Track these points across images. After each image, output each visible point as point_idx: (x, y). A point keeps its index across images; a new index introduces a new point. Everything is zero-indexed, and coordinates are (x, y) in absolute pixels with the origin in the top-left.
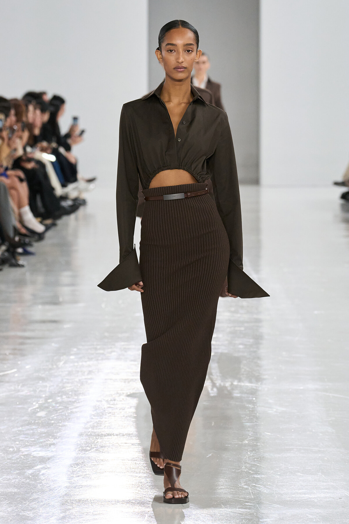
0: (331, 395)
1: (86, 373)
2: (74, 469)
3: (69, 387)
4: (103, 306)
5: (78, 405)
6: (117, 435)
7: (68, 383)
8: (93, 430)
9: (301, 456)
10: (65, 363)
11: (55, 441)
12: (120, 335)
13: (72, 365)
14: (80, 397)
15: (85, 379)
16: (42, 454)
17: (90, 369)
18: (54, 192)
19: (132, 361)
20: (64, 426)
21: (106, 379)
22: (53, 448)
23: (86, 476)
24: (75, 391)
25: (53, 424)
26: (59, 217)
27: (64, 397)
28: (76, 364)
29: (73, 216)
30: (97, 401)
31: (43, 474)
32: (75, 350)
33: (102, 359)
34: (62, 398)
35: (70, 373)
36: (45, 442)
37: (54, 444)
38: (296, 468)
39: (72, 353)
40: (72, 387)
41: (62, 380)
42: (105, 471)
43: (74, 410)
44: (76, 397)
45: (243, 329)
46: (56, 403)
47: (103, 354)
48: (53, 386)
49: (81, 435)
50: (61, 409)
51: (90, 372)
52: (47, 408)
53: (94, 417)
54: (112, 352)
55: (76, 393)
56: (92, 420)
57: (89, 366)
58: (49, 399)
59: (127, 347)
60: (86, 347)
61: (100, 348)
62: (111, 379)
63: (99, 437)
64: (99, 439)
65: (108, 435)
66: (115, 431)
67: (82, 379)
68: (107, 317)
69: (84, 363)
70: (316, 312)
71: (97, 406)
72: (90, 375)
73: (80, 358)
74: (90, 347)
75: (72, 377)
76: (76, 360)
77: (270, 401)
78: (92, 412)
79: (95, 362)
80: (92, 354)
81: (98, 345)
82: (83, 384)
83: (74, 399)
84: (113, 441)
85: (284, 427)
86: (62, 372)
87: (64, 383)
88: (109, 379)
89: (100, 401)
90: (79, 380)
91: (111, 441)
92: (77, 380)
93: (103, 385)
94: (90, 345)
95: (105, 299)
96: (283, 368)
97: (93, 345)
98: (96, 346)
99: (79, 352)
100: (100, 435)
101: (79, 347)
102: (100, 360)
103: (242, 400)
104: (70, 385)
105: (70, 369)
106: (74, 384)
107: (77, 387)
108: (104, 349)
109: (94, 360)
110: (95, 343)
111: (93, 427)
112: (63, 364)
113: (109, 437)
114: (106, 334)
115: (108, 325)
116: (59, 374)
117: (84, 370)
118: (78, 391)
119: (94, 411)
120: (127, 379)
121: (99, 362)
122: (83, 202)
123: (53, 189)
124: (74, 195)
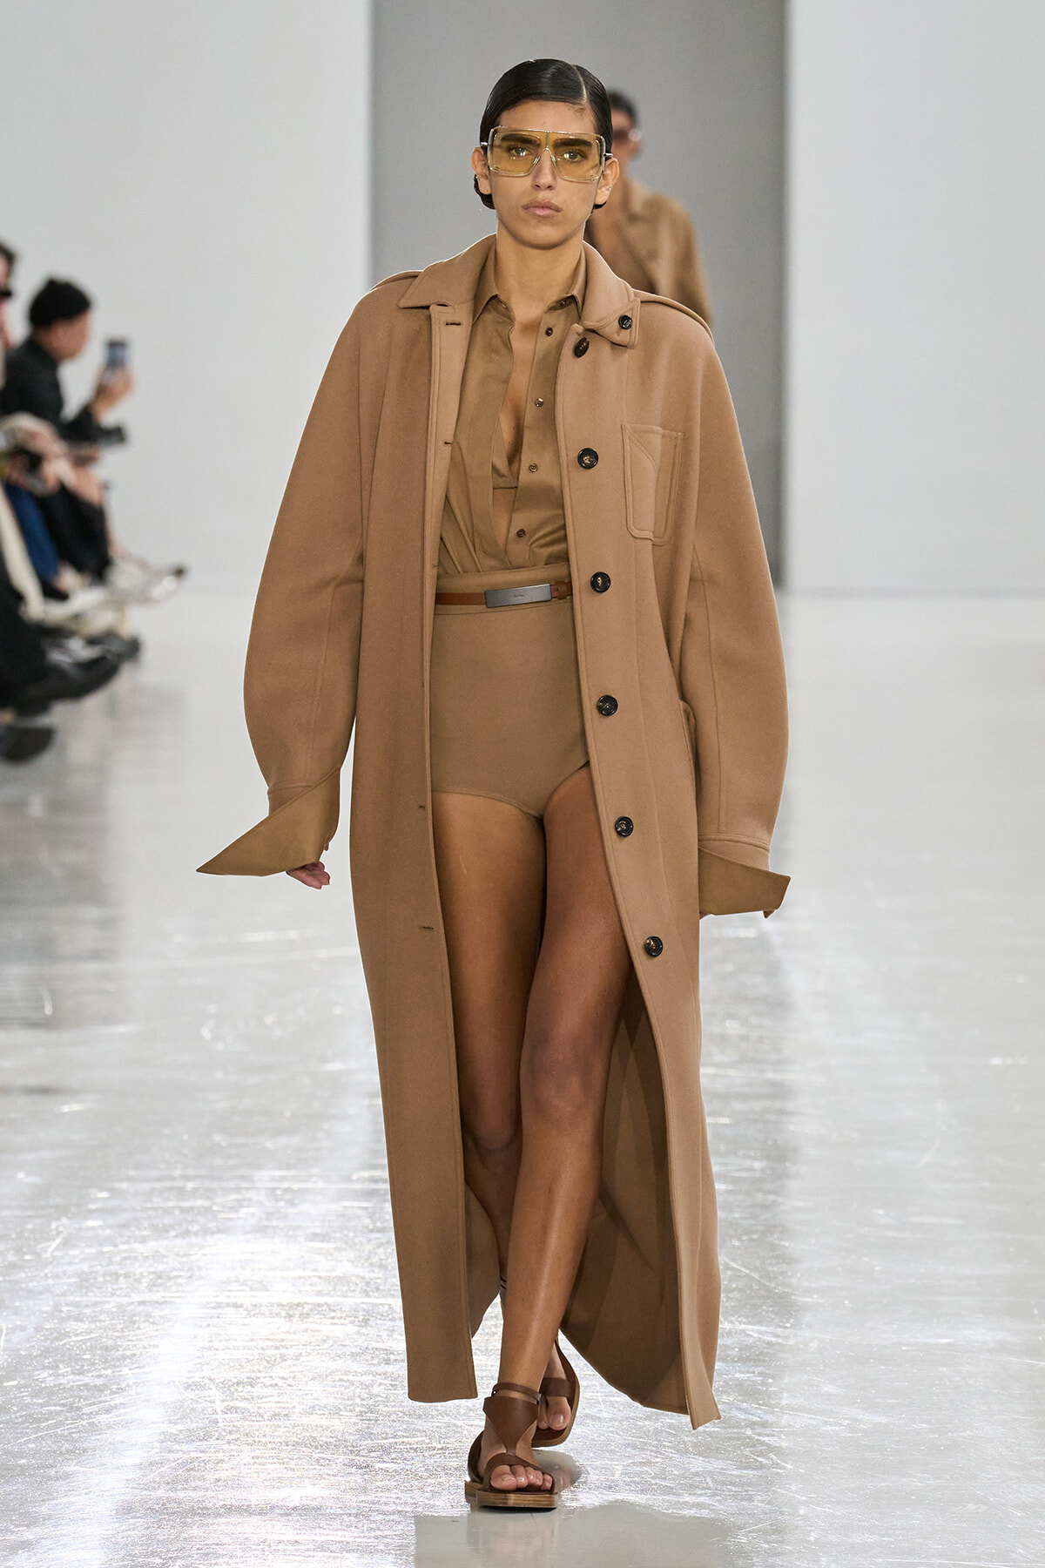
1: (145, 1282)
3: (77, 1332)
4: (206, 1033)
5: (118, 1400)
6: (262, 1512)
7: (78, 1319)
8: (171, 1494)
10: (67, 1243)
11: (29, 1535)
12: (269, 1144)
13: (89, 1250)
14: (125, 1371)
15: (142, 1303)
17: (161, 1267)
18: (22, 609)
19: (315, 1237)
20: (67, 1476)
21: (219, 1306)
24: (107, 1349)
25: (23, 1470)
26: (42, 705)
27: (63, 1369)
28: (108, 1249)
29: (93, 704)
30: (188, 1387)
32: (104, 1195)
33: (206, 1231)
34: (56, 1376)
35: (85, 1282)
37: (26, 1545)
39: (92, 1206)
40: (95, 1335)
41: (57, 1308)
43: (103, 1418)
44: (109, 1372)
45: (725, 1121)
46: (35, 1395)
47: (208, 1210)
48: (23, 1329)
49: (127, 1510)
50: (50, 1415)
51: (159, 1279)
53: (177, 1447)
54: (240, 1204)
55: (109, 1356)
56: (171, 1456)
57: (157, 1256)
58: (9, 1379)
59: (295, 1186)
60: (146, 1186)
61: (195, 1190)
62: (236, 1306)
63: (196, 1518)
64: (195, 1527)
65: (230, 1510)
66: (255, 1497)
67: (129, 1304)
68: (219, 1075)
69: (136, 1246)
70: (996, 1061)
71: (186, 1404)
72: (161, 1289)
73: (125, 1226)
74: (157, 1185)
75: (93, 1297)
76: (108, 1232)
77: (831, 1389)
78: (166, 1427)
79: (179, 1241)
80: (168, 1211)
81: (187, 1178)
82: (134, 1323)
83: (99, 1376)
84: (246, 1536)
85: (883, 1484)
86: (56, 1276)
87: (62, 1320)
88: (228, 1305)
89: (199, 1386)
90: (119, 1306)
91: (241, 1536)
92: (110, 1307)
93: (208, 1325)
94: (159, 1180)
95: (212, 1009)
96: (877, 1268)
97: (174, 1179)
98: (179, 1183)
99: (115, 1203)
100: (200, 1511)
101: (117, 1185)
102: (196, 1234)
103: (726, 1382)
104: (84, 1326)
105: (85, 1268)
106: (100, 1321)
107: (110, 1332)
108: (209, 1194)
109: (173, 1233)
110: (177, 1173)
111: (173, 1483)
112: (57, 1249)
113: (234, 1519)
114: (217, 1138)
115: (223, 1105)
116: (43, 1283)
117: (138, 1269)
118: (116, 1348)
119: (175, 1424)
120: (298, 1305)
121: (194, 1240)
122: (132, 649)
123: (18, 597)
124: (101, 621)
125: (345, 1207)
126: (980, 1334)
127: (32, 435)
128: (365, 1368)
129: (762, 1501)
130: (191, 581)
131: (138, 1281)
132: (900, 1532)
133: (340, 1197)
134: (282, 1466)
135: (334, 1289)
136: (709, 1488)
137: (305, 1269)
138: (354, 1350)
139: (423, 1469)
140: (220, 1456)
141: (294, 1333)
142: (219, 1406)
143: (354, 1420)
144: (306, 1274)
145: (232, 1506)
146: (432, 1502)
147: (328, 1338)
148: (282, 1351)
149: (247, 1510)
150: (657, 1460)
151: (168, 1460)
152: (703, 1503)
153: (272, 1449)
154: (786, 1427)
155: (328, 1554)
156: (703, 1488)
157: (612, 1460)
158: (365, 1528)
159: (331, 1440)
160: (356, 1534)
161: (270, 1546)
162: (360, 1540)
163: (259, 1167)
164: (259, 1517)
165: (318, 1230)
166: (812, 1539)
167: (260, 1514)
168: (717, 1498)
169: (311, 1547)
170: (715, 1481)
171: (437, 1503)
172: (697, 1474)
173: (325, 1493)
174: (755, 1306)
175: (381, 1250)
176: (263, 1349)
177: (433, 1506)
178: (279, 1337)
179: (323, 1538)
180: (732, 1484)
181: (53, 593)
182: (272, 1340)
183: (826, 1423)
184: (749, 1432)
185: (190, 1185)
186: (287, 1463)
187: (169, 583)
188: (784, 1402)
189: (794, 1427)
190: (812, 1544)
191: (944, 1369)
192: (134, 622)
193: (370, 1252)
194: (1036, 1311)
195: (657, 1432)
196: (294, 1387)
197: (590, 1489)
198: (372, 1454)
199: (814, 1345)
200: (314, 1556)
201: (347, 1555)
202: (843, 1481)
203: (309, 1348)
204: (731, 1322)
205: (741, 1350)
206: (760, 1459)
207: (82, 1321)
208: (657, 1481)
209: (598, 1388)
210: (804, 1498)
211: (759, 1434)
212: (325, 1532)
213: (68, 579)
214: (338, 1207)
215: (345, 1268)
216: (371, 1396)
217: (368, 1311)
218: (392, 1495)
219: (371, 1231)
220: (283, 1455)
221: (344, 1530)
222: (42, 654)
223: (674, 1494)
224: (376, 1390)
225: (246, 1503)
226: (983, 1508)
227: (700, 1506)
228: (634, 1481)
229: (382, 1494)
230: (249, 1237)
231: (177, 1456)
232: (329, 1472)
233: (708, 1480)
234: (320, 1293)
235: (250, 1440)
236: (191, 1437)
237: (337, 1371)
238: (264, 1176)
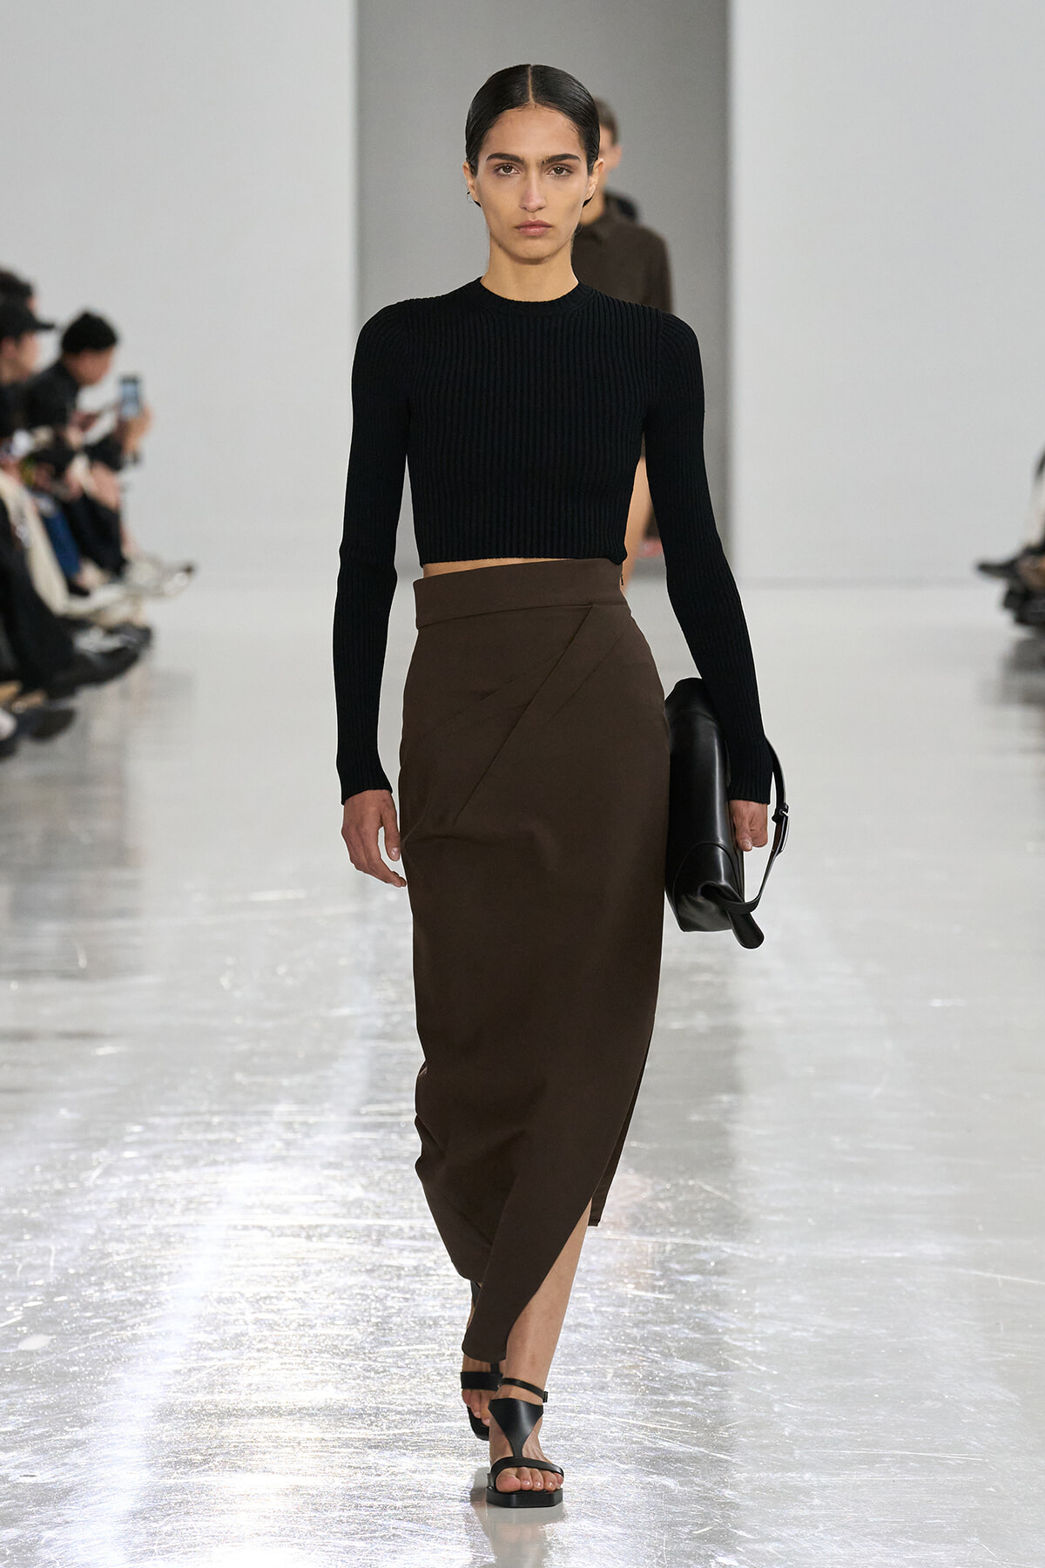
0: (999, 1277)
1: (178, 1207)
2: (154, 1525)
3: (119, 1252)
4: (225, 982)
5: (157, 1312)
6: (291, 1413)
7: (120, 1240)
8: (209, 1397)
9: (906, 1481)
10: (108, 1172)
11: (80, 1434)
12: (285, 1082)
13: (128, 1179)
14: (163, 1287)
15: (177, 1226)
16: (43, 1476)
17: (192, 1193)
19: (330, 1165)
20: (114, 1381)
21: (246, 1228)
22: (74, 1457)
23: (192, 1549)
24: (146, 1267)
25: (75, 1376)
26: (70, 689)
27: (108, 1285)
28: (144, 1177)
30: (220, 1301)
31: (48, 1545)
32: (137, 1129)
33: (233, 1161)
34: (102, 1291)
35: (123, 1207)
36: (50, 1436)
37: (77, 1444)
38: (894, 1522)
39: (128, 1139)
40: (135, 1255)
41: (100, 1231)
42: (256, 1532)
43: (144, 1330)
44: (148, 1288)
46: (85, 1308)
47: (233, 1141)
48: (70, 1249)
49: (166, 1413)
50: (97, 1327)
51: (190, 1204)
52: (51, 1321)
53: (212, 1354)
54: (261, 1136)
55: (147, 1273)
56: (208, 1364)
57: (189, 1184)
58: (59, 1295)
59: (311, 1120)
60: (174, 1121)
61: (220, 1124)
62: (262, 1228)
63: (233, 1419)
64: (231, 1427)
65: (262, 1412)
66: (285, 1400)
67: (164, 1227)
68: (238, 1020)
69: (169, 1174)
70: (937, 1003)
71: (219, 1317)
72: (193, 1212)
73: (157, 1156)
74: (186, 1119)
75: (132, 1220)
76: (143, 1162)
77: (796, 1298)
78: (202, 1337)
79: (207, 1170)
80: (197, 1143)
81: (213, 1113)
82: (170, 1243)
83: (140, 1292)
84: (277, 1435)
85: (848, 1384)
86: (98, 1202)
87: (105, 1242)
88: (254, 1227)
89: (231, 1300)
90: (156, 1228)
91: (273, 1434)
92: (149, 1230)
93: (237, 1246)
94: (188, 1114)
95: (230, 961)
96: (836, 1190)
97: (198, 1113)
98: (207, 1118)
99: (149, 1135)
100: (235, 1412)
101: (151, 1120)
102: (223, 1163)
103: (704, 1293)
104: (126, 1246)
105: (124, 1194)
106: (140, 1242)
107: (149, 1253)
108: (233, 1127)
109: (202, 1163)
110: (204, 1108)
111: (210, 1388)
112: (99, 1177)
113: (266, 1420)
114: (239, 1077)
115: (243, 1047)
116: (87, 1209)
117: (171, 1195)
118: (155, 1266)
119: (211, 1333)
120: (317, 1226)
121: (220, 1168)
122: (145, 636)
124: (119, 614)
125: (356, 1139)
126: (931, 1248)
128: (380, 1283)
129: (741, 1400)
131: (172, 1206)
132: (866, 1427)
133: (351, 1128)
134: (308, 1372)
135: (349, 1211)
136: (692, 1389)
137: (321, 1195)
138: (368, 1267)
139: (435, 1373)
140: (252, 1363)
141: (315, 1251)
142: (250, 1317)
143: (371, 1329)
144: (324, 1198)
145: (264, 1407)
146: (443, 1403)
147: (346, 1256)
148: (303, 1268)
149: (275, 1412)
150: (644, 1363)
151: (205, 1367)
152: (688, 1402)
153: (298, 1356)
154: (758, 1333)
155: (352, 1450)
156: (687, 1389)
157: (605, 1364)
158: (384, 1427)
159: (352, 1348)
160: (376, 1433)
161: (299, 1443)
162: (379, 1437)
163: (275, 1101)
164: (289, 1418)
165: (332, 1159)
166: (787, 1434)
167: (289, 1414)
168: (701, 1397)
169: (336, 1443)
170: (697, 1382)
171: (448, 1404)
172: (681, 1376)
173: (346, 1395)
174: (728, 1225)
175: (389, 1177)
176: (286, 1266)
177: (443, 1407)
178: (300, 1256)
179: (347, 1436)
180: (712, 1385)
182: (295, 1258)
183: (795, 1330)
184: (726, 1338)
185: (216, 1120)
186: (312, 1369)
187: (179, 579)
188: (757, 1311)
189: (766, 1333)
190: (786, 1438)
191: (899, 1280)
192: (150, 613)
193: (380, 1178)
194: (980, 1228)
195: (643, 1339)
196: (315, 1301)
197: (585, 1390)
198: (388, 1360)
199: (782, 1259)
200: (339, 1453)
201: (369, 1451)
202: (812, 1381)
203: (328, 1266)
204: (707, 1239)
205: (716, 1263)
206: (736, 1362)
207: (123, 1242)
208: (646, 1382)
209: (590, 1299)
210: (778, 1397)
211: (735, 1340)
212: (349, 1430)
213: (90, 575)
214: (347, 1138)
215: (356, 1192)
216: (386, 1308)
217: (379, 1231)
218: (408, 1397)
219: (380, 1160)
220: (308, 1361)
221: (365, 1428)
222: (68, 644)
223: (661, 1394)
224: (389, 1303)
225: (276, 1405)
226: (939, 1405)
227: (684, 1404)
228: (625, 1383)
229: (398, 1397)
230: (270, 1165)
231: (212, 1363)
232: (350, 1376)
233: (691, 1381)
234: (335, 1215)
235: (279, 1348)
236: (224, 1344)
237: (354, 1285)
238: (283, 1109)
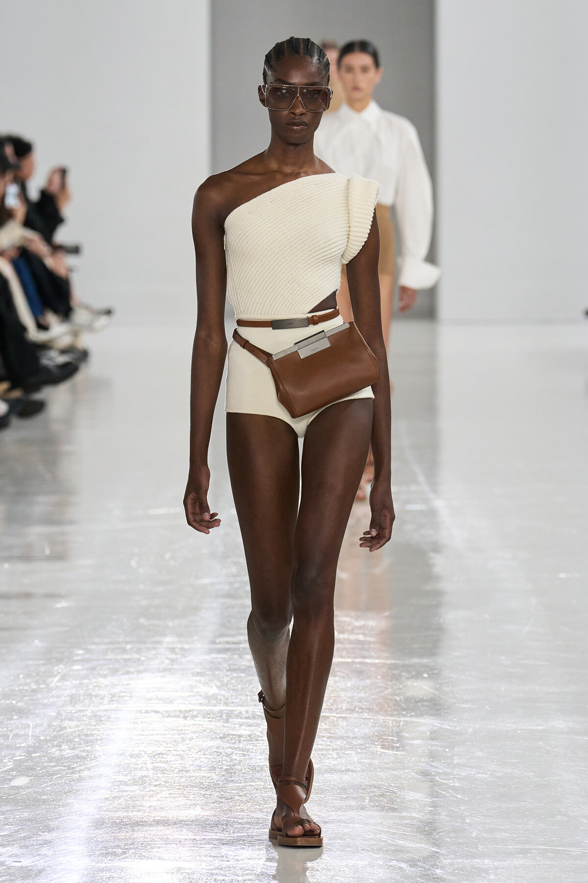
1: (106, 699)
3: (71, 726)
4: (133, 563)
5: (94, 763)
7: (71, 719)
8: (125, 814)
9: (546, 865)
10: (64, 678)
11: (47, 836)
12: (170, 624)
13: (75, 682)
14: (98, 747)
15: (106, 710)
16: (26, 862)
17: (114, 691)
19: (198, 674)
20: (68, 804)
21: (147, 712)
22: (45, 850)
24: (87, 735)
25: (45, 802)
26: (37, 387)
27: (64, 747)
28: (86, 681)
30: (132, 756)
32: (81, 652)
33: (139, 672)
34: (61, 750)
35: (73, 699)
36: (30, 837)
37: (46, 843)
39: (76, 658)
40: (81, 728)
41: (59, 714)
43: (87, 773)
44: (88, 748)
46: (50, 761)
47: (139, 660)
48: (41, 725)
49: (99, 824)
50: (58, 772)
51: (113, 698)
52: (30, 769)
53: (127, 788)
54: (156, 656)
55: (88, 739)
56: (125, 794)
57: (112, 685)
58: (35, 753)
59: (186, 647)
60: (103, 647)
61: (132, 649)
62: (157, 712)
63: (140, 827)
64: (139, 832)
65: (158, 823)
66: (172, 814)
67: (98, 711)
68: (141, 586)
69: (101, 679)
70: (562, 576)
71: (131, 766)
72: (115, 703)
73: (93, 669)
74: (111, 646)
75: (79, 707)
76: (85, 672)
77: (479, 754)
78: (121, 778)
79: (124, 677)
80: (117, 661)
81: (127, 643)
82: (101, 721)
83: (84, 751)
84: (167, 836)
85: (511, 806)
86: (58, 696)
87: (62, 720)
88: (152, 711)
89: (138, 756)
90: (93, 712)
91: (165, 836)
92: (89, 713)
93: (142, 722)
94: (111, 643)
95: (136, 550)
96: (503, 689)
97: (118, 643)
98: (123, 645)
99: (88, 656)
100: (141, 823)
101: (89, 647)
102: (133, 673)
104: (75, 723)
105: (74, 691)
106: (83, 720)
107: (89, 727)
108: (139, 651)
109: (120, 673)
110: (121, 640)
111: (126, 808)
112: (57, 682)
113: (160, 828)
114: (142, 621)
115: (145, 603)
116: (51, 700)
117: (102, 692)
118: (92, 735)
119: (126, 775)
120: (190, 711)
121: (131, 676)
122: (84, 355)
123: (23, 329)
124: (65, 341)
125: (213, 658)
126: (560, 724)
127: (30, 241)
128: (228, 745)
129: (446, 816)
130: (115, 317)
131: (102, 698)
132: (522, 832)
133: (211, 651)
134: (185, 799)
135: (209, 702)
136: (417, 809)
137: (193, 692)
138: (221, 735)
139: (261, 799)
140: (151, 793)
141: (189, 726)
142: (150, 766)
143: (223, 773)
144: (194, 694)
145: (159, 820)
147: (207, 729)
148: (181, 736)
149: (165, 823)
150: (388, 793)
151: (123, 796)
152: (414, 817)
153: (179, 789)
154: (457, 775)
155: (212, 846)
156: (414, 809)
157: (364, 794)
158: (232, 832)
159: (211, 784)
160: (226, 835)
161: (180, 842)
162: (228, 838)
163: (165, 635)
164: (174, 826)
165: (198, 670)
166: (474, 836)
167: (174, 824)
168: (422, 814)
169: (202, 842)
170: (419, 805)
172: (410, 801)
173: (208, 813)
176: (172, 734)
178: (179, 729)
179: (209, 837)
180: (429, 806)
181: (42, 327)
182: (177, 730)
183: (478, 773)
184: (437, 778)
185: (129, 647)
187: (103, 318)
188: (455, 762)
189: (461, 775)
190: (474, 838)
191: (541, 743)
192: (85, 341)
193: (228, 681)
195: (387, 779)
196: (189, 756)
197: (352, 810)
198: (233, 792)
199: (470, 730)
200: (204, 847)
201: (222, 846)
202: (489, 804)
203: (197, 735)
205: (431, 733)
206: (443, 792)
207: (73, 720)
208: (389, 805)
210: (468, 814)
211: (442, 779)
212: (210, 834)
214: (208, 657)
215: (213, 690)
216: (232, 760)
217: (228, 714)
218: (245, 814)
219: (227, 670)
220: (185, 792)
221: (220, 833)
222: (36, 360)
223: (398, 812)
224: (234, 757)
225: (166, 819)
226: (566, 818)
227: (412, 818)
228: (376, 806)
229: (240, 814)
230: (162, 674)
231: (127, 794)
232: (211, 801)
233: (416, 804)
234: (201, 704)
235: (167, 785)
236: (135, 783)
237: (213, 746)
238: (169, 639)
